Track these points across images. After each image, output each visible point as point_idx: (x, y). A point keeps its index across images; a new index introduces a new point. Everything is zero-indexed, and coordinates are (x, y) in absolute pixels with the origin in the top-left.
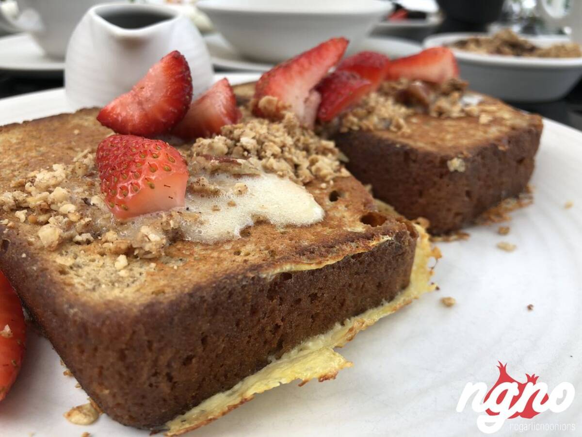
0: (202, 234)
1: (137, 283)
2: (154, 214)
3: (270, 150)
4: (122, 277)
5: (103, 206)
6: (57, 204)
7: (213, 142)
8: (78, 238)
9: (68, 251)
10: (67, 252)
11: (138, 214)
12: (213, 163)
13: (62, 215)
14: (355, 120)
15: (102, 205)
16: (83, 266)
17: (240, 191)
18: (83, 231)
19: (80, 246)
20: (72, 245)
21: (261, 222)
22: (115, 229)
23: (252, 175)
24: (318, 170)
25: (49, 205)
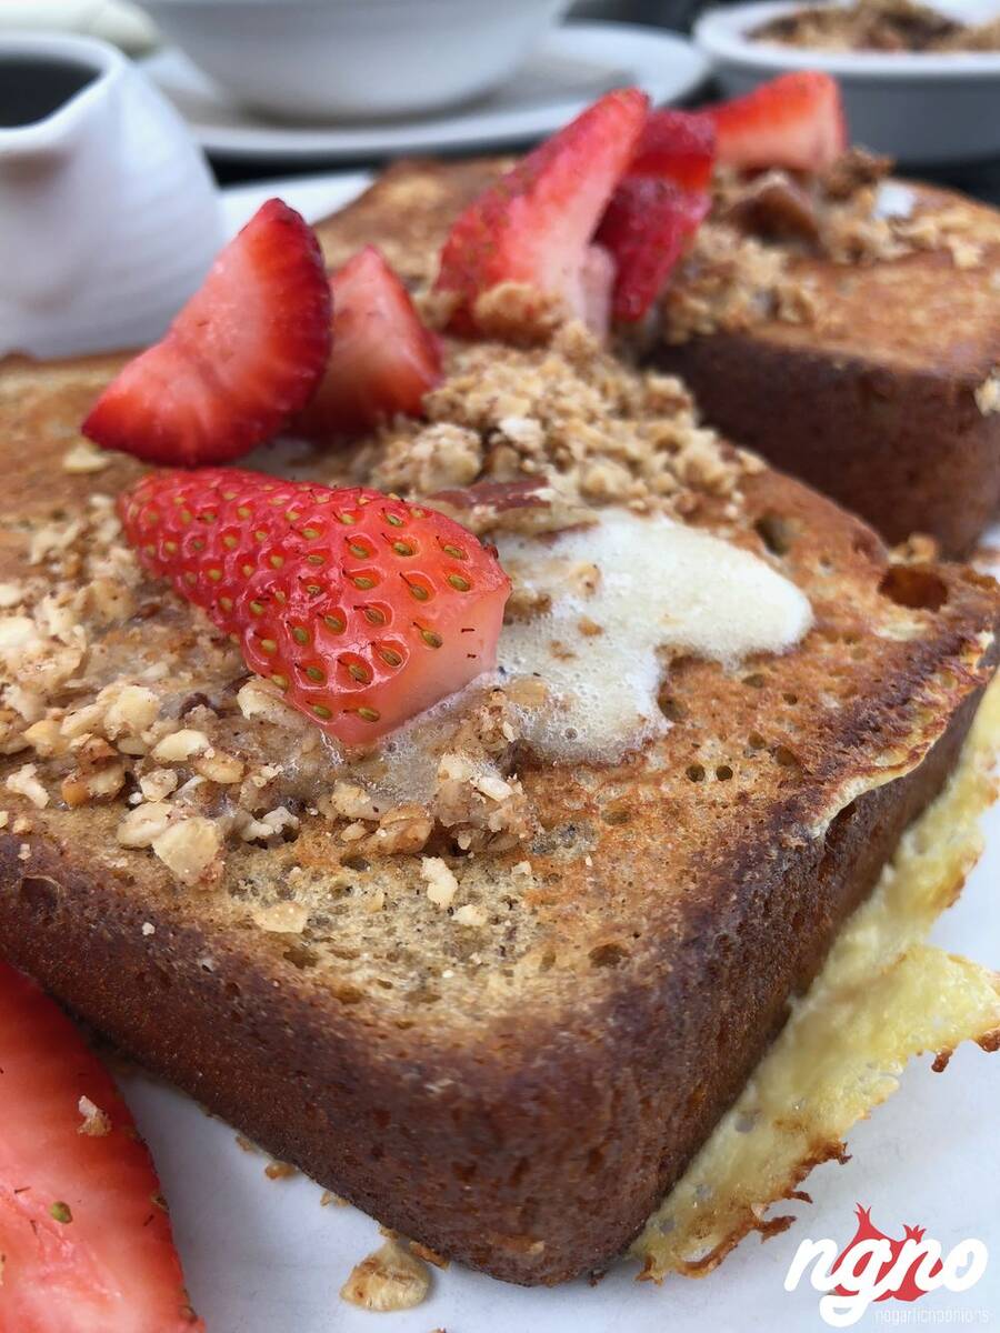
0: (580, 738)
1: (524, 936)
2: (435, 710)
3: (578, 441)
4: (470, 928)
5: (281, 714)
6: (140, 737)
7: (437, 448)
8: (262, 829)
9: (253, 876)
10: (251, 882)
11: (398, 723)
12: (483, 515)
13: (168, 765)
14: (700, 306)
15: (276, 714)
16: (331, 917)
17: (589, 585)
18: (264, 804)
19: (273, 852)
20: (247, 854)
21: (682, 663)
22: (350, 778)
23: (583, 527)
24: (692, 467)
25: (113, 744)
